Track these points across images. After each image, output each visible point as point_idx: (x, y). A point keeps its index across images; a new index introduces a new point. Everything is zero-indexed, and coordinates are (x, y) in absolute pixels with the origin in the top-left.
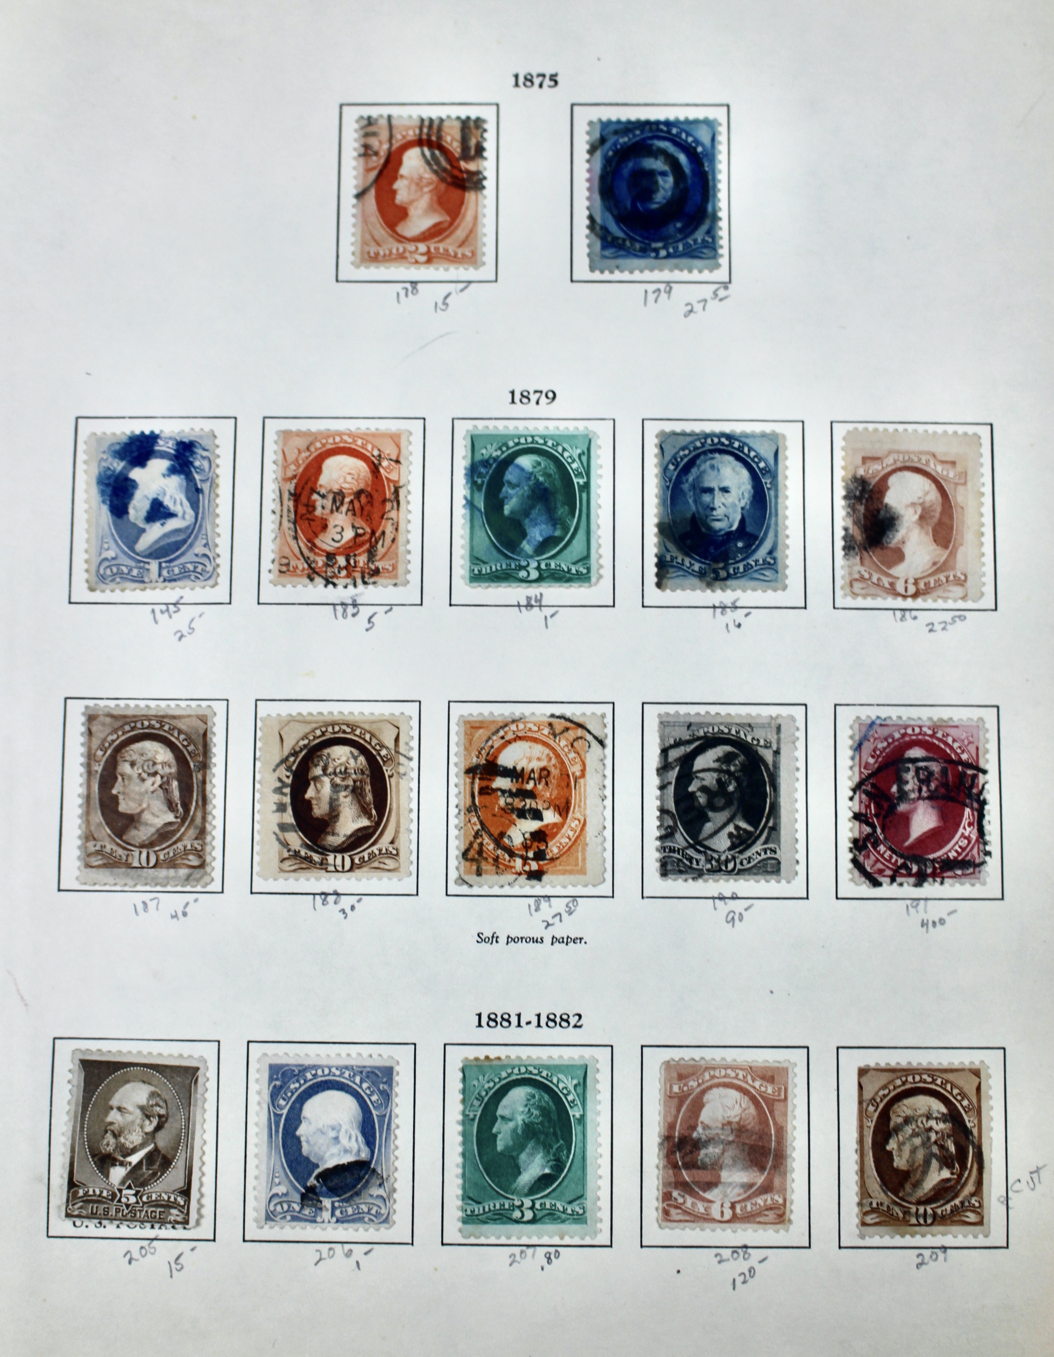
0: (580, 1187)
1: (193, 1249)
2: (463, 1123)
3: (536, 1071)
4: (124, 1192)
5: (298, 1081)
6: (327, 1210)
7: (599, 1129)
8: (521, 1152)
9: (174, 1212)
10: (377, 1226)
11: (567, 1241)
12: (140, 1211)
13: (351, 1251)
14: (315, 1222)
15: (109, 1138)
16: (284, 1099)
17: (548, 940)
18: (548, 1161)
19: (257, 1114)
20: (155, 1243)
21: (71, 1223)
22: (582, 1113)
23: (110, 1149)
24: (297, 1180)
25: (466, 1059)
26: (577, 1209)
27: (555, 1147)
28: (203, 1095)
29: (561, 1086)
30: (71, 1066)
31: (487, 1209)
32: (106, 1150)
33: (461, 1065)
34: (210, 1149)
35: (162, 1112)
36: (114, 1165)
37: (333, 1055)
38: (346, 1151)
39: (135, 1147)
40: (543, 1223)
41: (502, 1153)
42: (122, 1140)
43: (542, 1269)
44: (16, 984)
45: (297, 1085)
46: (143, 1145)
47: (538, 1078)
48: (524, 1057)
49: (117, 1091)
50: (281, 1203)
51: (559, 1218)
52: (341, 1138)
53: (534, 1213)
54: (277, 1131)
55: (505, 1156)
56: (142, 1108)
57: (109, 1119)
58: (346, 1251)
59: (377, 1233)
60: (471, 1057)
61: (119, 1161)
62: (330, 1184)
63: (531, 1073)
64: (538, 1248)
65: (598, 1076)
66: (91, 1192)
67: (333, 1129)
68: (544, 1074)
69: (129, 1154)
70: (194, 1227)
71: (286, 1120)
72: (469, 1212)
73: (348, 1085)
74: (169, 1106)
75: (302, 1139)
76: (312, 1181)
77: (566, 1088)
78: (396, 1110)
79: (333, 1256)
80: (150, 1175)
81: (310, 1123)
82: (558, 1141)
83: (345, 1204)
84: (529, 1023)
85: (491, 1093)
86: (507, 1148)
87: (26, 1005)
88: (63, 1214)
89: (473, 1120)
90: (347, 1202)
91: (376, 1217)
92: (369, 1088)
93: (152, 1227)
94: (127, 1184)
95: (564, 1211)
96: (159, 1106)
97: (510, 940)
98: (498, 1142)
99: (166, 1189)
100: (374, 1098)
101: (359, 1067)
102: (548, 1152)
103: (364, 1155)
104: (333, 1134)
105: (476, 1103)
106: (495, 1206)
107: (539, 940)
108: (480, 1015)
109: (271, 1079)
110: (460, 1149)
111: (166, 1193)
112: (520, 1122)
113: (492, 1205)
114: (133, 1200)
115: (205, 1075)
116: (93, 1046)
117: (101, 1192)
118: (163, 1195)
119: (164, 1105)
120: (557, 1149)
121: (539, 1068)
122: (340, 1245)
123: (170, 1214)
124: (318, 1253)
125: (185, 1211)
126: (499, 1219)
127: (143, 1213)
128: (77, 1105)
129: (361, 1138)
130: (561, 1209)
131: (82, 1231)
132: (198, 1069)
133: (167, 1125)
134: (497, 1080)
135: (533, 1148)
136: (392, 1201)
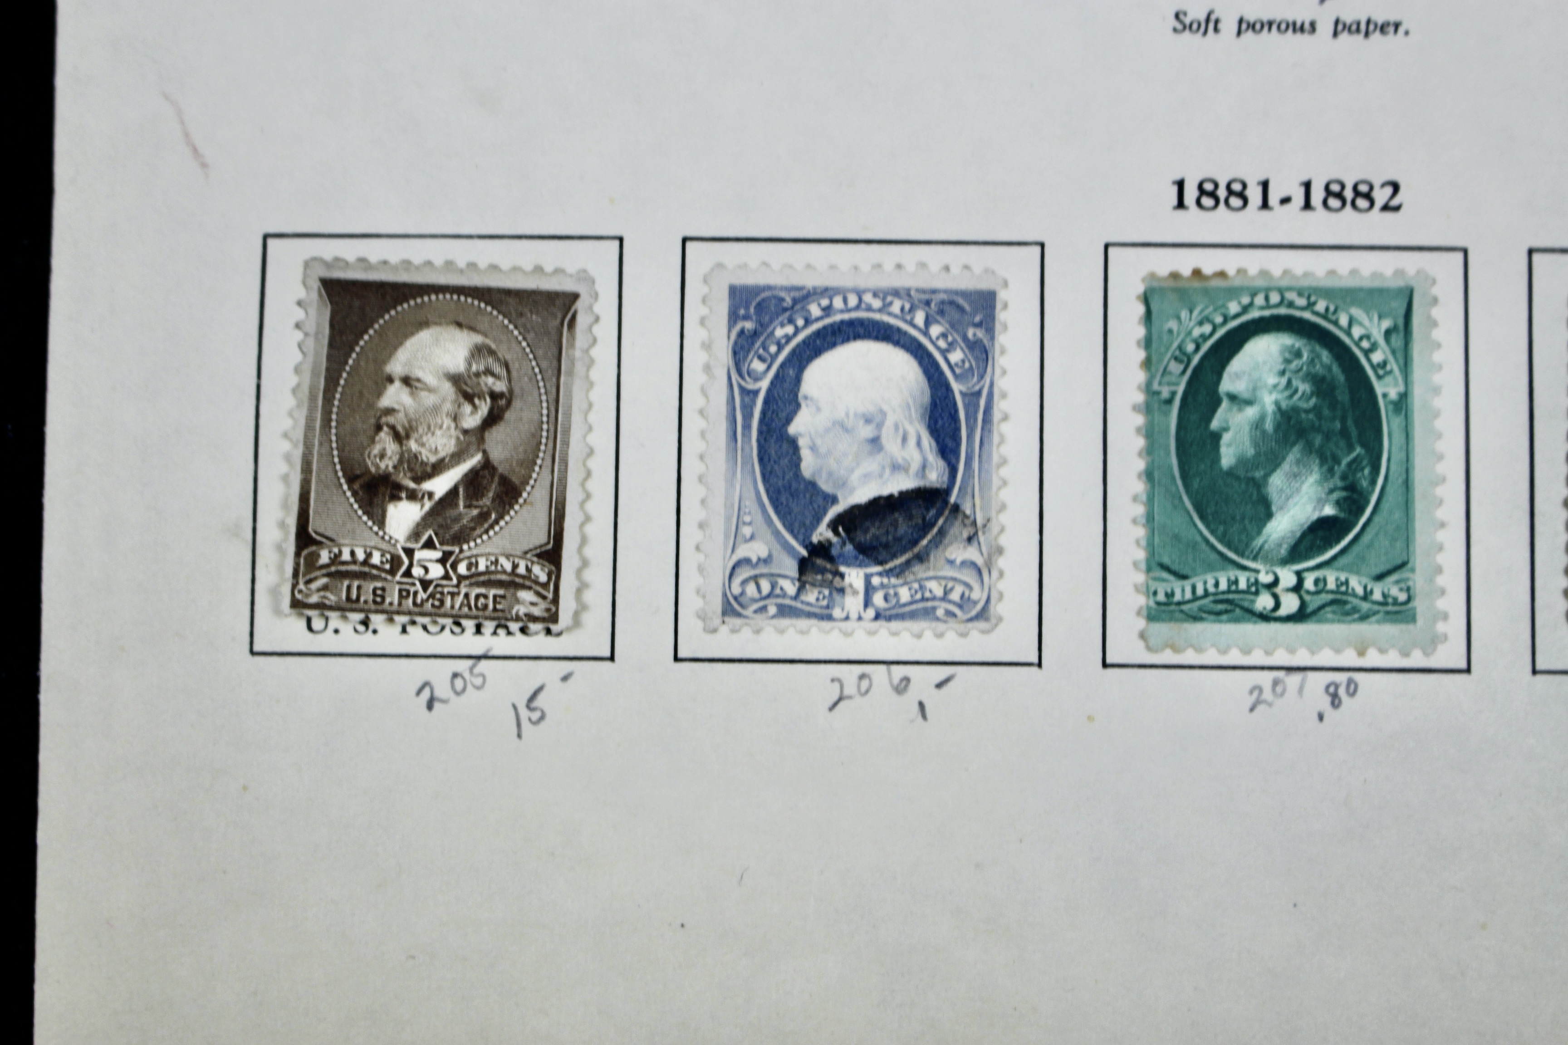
0: (1399, 544)
1: (565, 678)
2: (1147, 409)
3: (1302, 302)
4: (418, 555)
5: (791, 321)
6: (855, 593)
7: (1438, 424)
8: (1273, 470)
9: (526, 596)
10: (962, 627)
11: (1373, 658)
12: (453, 595)
13: (907, 680)
14: (830, 618)
15: (385, 441)
16: (761, 359)
17: (1325, 28)
18: (1331, 491)
19: (704, 391)
20: (484, 665)
21: (303, 623)
22: (1401, 388)
23: (387, 464)
24: (791, 531)
25: (1152, 276)
26: (1394, 591)
27: (1345, 461)
28: (587, 351)
29: (1357, 332)
30: (302, 293)
31: (1200, 591)
32: (377, 467)
33: (1141, 289)
34: (603, 464)
35: (500, 386)
36: (396, 498)
37: (866, 268)
38: (896, 467)
39: (442, 460)
40: (1319, 621)
41: (1231, 473)
42: (413, 445)
43: (1321, 717)
44: (182, 123)
45: (789, 329)
46: (457, 457)
47: (1307, 315)
48: (1277, 272)
49: (401, 344)
50: (755, 579)
51: (1355, 610)
52: (884, 440)
53: (1301, 598)
54: (747, 427)
55: (1238, 478)
56: (456, 379)
57: (385, 402)
58: (896, 681)
59: (962, 641)
60: (1163, 271)
61: (407, 489)
62: (860, 537)
63: (1291, 305)
64: (1311, 675)
65: (1435, 312)
66: (346, 556)
67: (868, 421)
68: (1321, 307)
69: (429, 476)
70: (568, 629)
71: (766, 402)
72: (1161, 597)
73: (899, 330)
74: (514, 374)
75: (801, 442)
76: (822, 533)
77: (1367, 337)
78: (1002, 384)
79: (867, 692)
80: (473, 519)
81: (819, 409)
82: (1351, 448)
83: (893, 580)
84: (1285, 201)
85: (1206, 347)
86: (1242, 461)
87: (204, 165)
88: (286, 601)
89: (1169, 402)
90: (897, 576)
91: (960, 606)
92: (944, 336)
93: (478, 630)
94: (425, 538)
95: (1367, 596)
96: (493, 375)
97: (1244, 26)
98: (1223, 450)
99: (509, 549)
100: (956, 356)
101: (923, 291)
102: (1331, 471)
103: (935, 476)
104: (868, 432)
105: (1175, 368)
106: (1217, 585)
107: (1307, 26)
108: (1180, 185)
109: (734, 317)
110: (1141, 465)
111: (508, 557)
112: (1270, 408)
113: (1211, 583)
114: (436, 571)
115: (590, 308)
116: (349, 250)
117: (369, 555)
118: (502, 560)
119: (504, 373)
120: (1350, 465)
121: (1311, 294)
122: (883, 668)
123: (517, 601)
124: (837, 685)
125: (550, 596)
126: (1226, 612)
127: (459, 600)
128: (315, 373)
129: (927, 441)
130: (1360, 591)
131: (325, 642)
132: (575, 297)
133: (508, 415)
134: (1219, 319)
135: (1298, 462)
136: (995, 574)
